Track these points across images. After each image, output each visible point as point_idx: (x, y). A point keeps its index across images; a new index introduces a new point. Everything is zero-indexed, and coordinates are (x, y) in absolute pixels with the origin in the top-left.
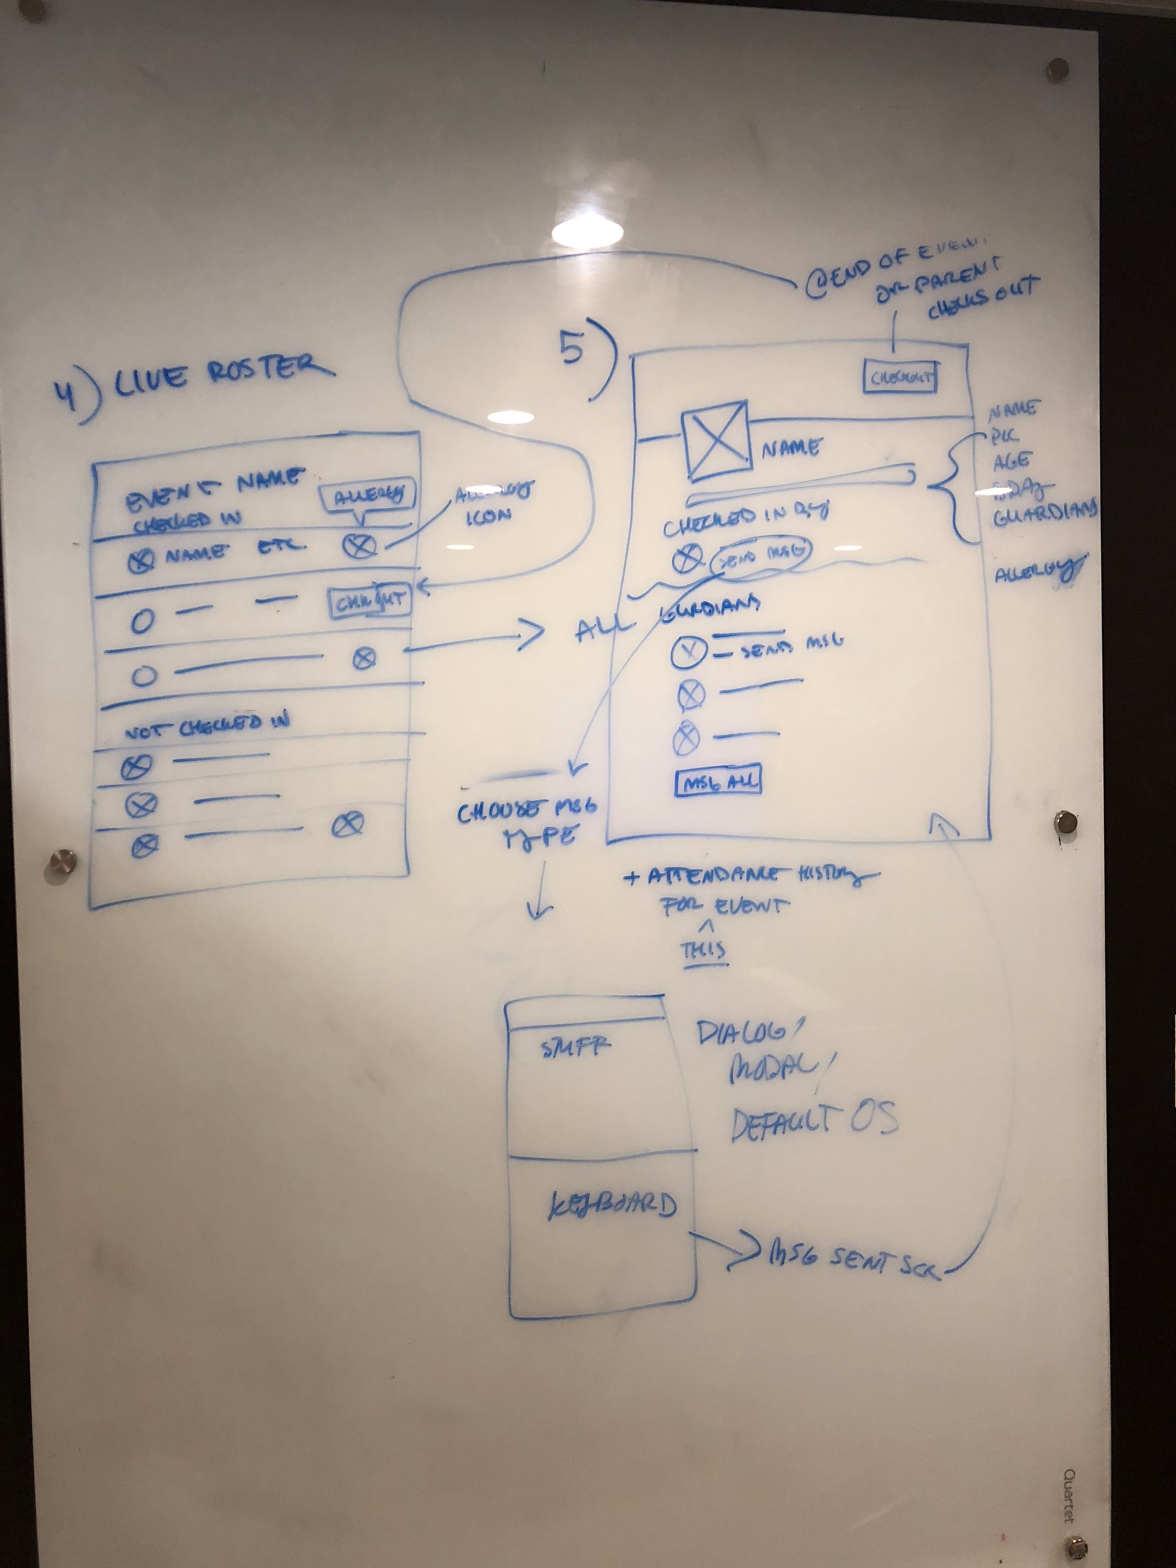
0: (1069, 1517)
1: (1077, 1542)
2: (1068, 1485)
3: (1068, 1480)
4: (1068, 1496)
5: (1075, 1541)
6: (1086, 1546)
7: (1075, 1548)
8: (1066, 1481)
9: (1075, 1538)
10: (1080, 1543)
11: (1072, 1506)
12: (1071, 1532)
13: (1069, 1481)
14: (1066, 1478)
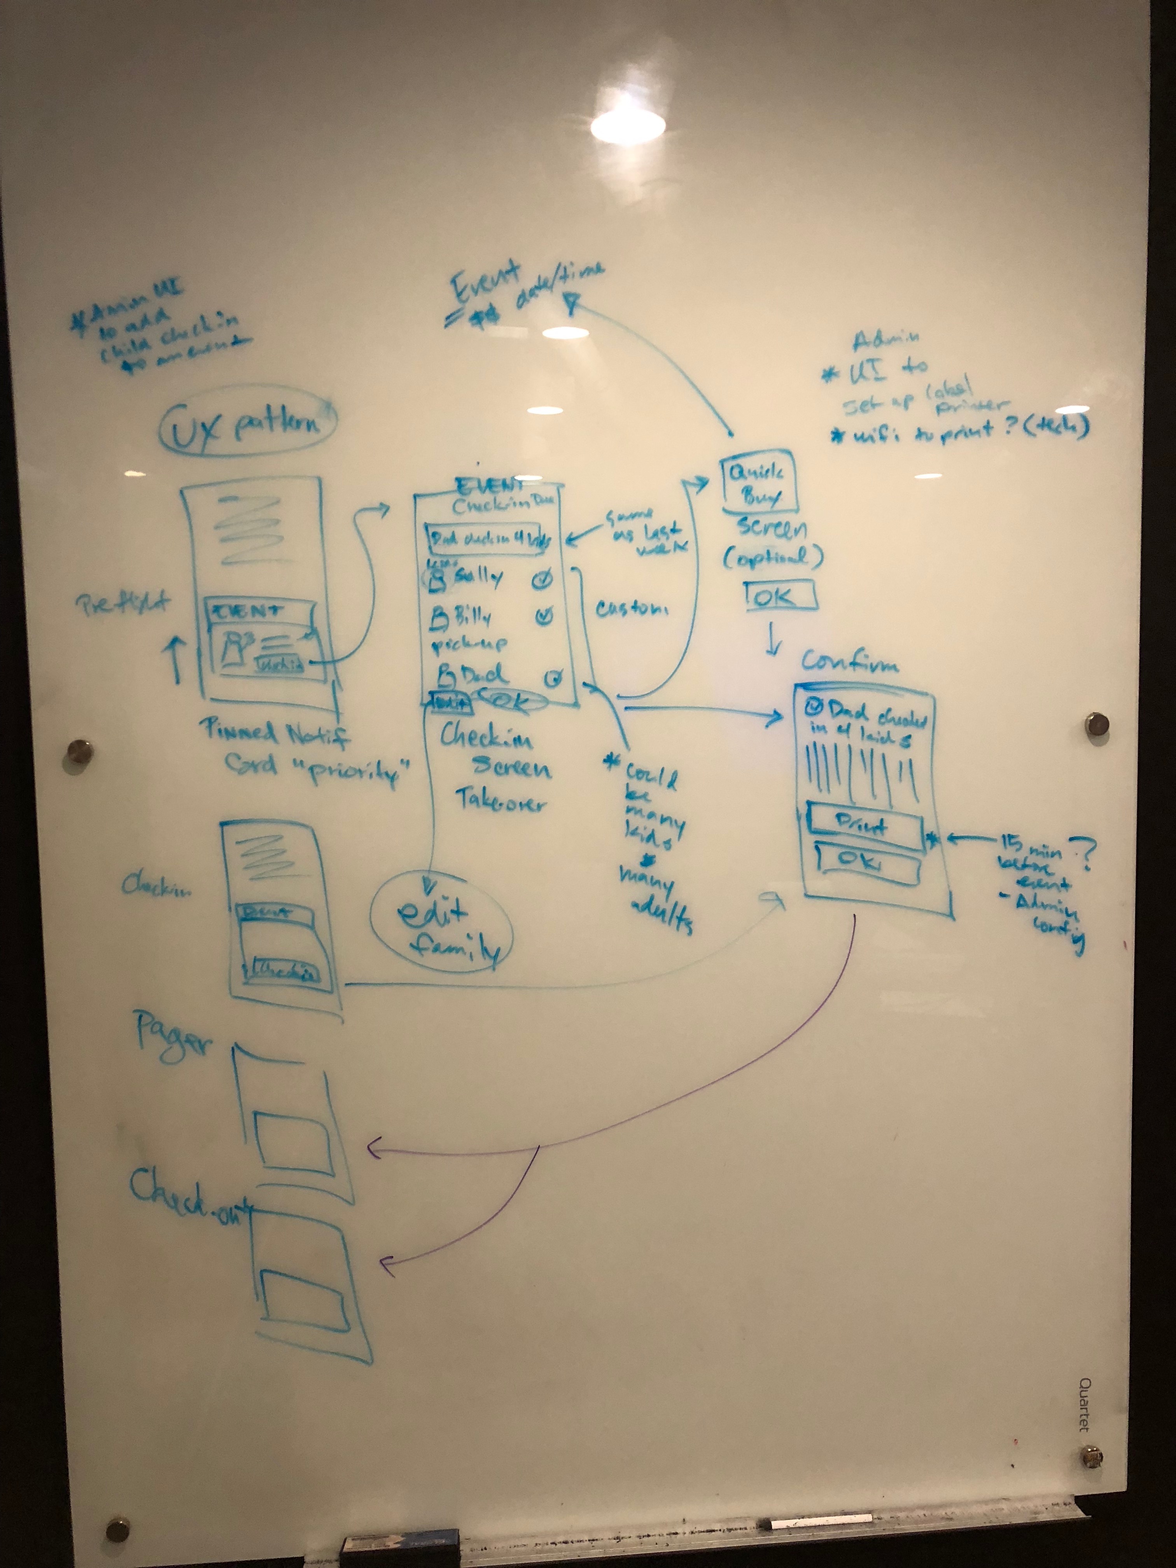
0: (1084, 1424)
1: (1092, 1451)
2: (1083, 1394)
3: (1083, 1389)
4: (1084, 1405)
5: (1089, 1450)
6: (1101, 1455)
7: (1089, 1458)
8: (1082, 1389)
9: (1089, 1447)
10: (1096, 1452)
11: (1087, 1415)
12: (1086, 1440)
13: (1085, 1389)
14: (1081, 1387)
